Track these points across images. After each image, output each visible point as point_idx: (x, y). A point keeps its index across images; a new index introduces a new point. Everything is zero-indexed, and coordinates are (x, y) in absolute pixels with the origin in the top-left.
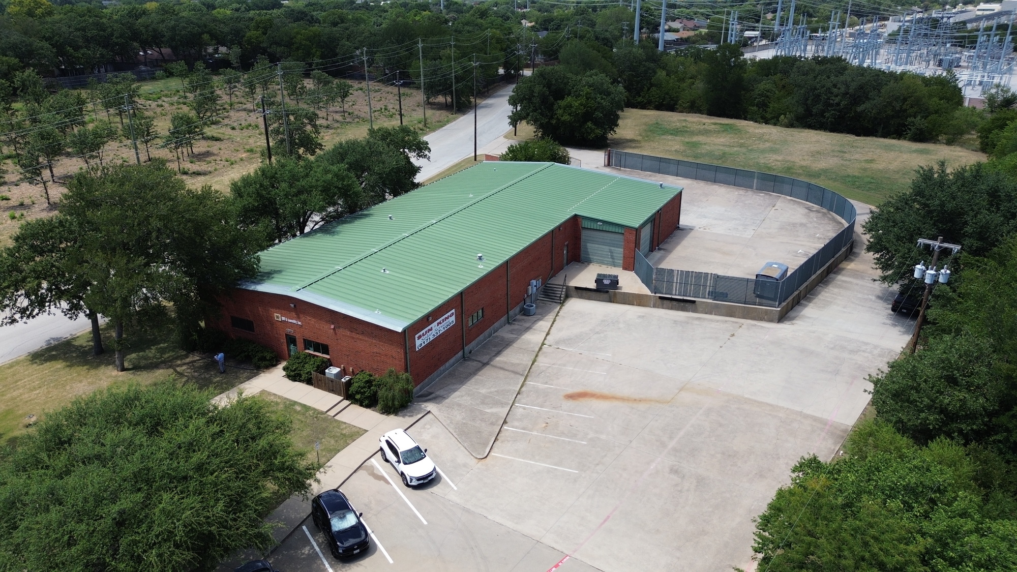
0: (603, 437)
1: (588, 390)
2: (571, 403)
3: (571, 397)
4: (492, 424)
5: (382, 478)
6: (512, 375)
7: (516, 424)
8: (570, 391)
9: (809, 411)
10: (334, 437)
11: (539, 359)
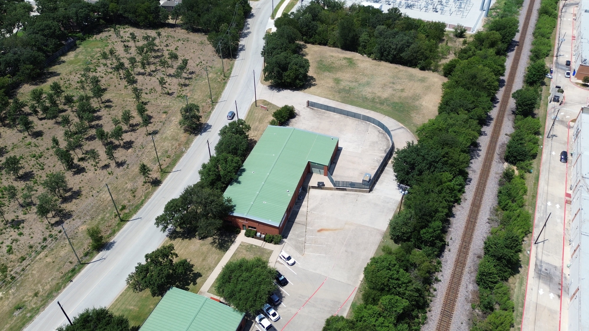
0: (329, 243)
1: (323, 228)
2: (319, 234)
3: (319, 231)
4: (302, 244)
5: (282, 264)
6: (302, 226)
7: (308, 242)
8: (318, 229)
9: (376, 227)
10: (266, 254)
11: (308, 218)
